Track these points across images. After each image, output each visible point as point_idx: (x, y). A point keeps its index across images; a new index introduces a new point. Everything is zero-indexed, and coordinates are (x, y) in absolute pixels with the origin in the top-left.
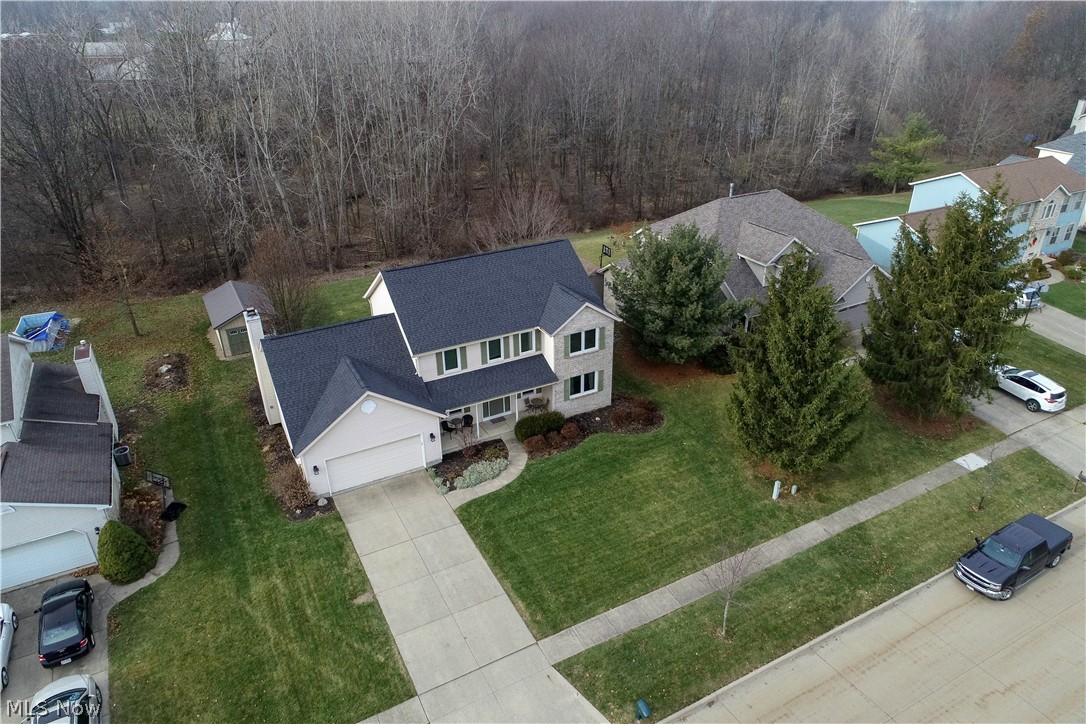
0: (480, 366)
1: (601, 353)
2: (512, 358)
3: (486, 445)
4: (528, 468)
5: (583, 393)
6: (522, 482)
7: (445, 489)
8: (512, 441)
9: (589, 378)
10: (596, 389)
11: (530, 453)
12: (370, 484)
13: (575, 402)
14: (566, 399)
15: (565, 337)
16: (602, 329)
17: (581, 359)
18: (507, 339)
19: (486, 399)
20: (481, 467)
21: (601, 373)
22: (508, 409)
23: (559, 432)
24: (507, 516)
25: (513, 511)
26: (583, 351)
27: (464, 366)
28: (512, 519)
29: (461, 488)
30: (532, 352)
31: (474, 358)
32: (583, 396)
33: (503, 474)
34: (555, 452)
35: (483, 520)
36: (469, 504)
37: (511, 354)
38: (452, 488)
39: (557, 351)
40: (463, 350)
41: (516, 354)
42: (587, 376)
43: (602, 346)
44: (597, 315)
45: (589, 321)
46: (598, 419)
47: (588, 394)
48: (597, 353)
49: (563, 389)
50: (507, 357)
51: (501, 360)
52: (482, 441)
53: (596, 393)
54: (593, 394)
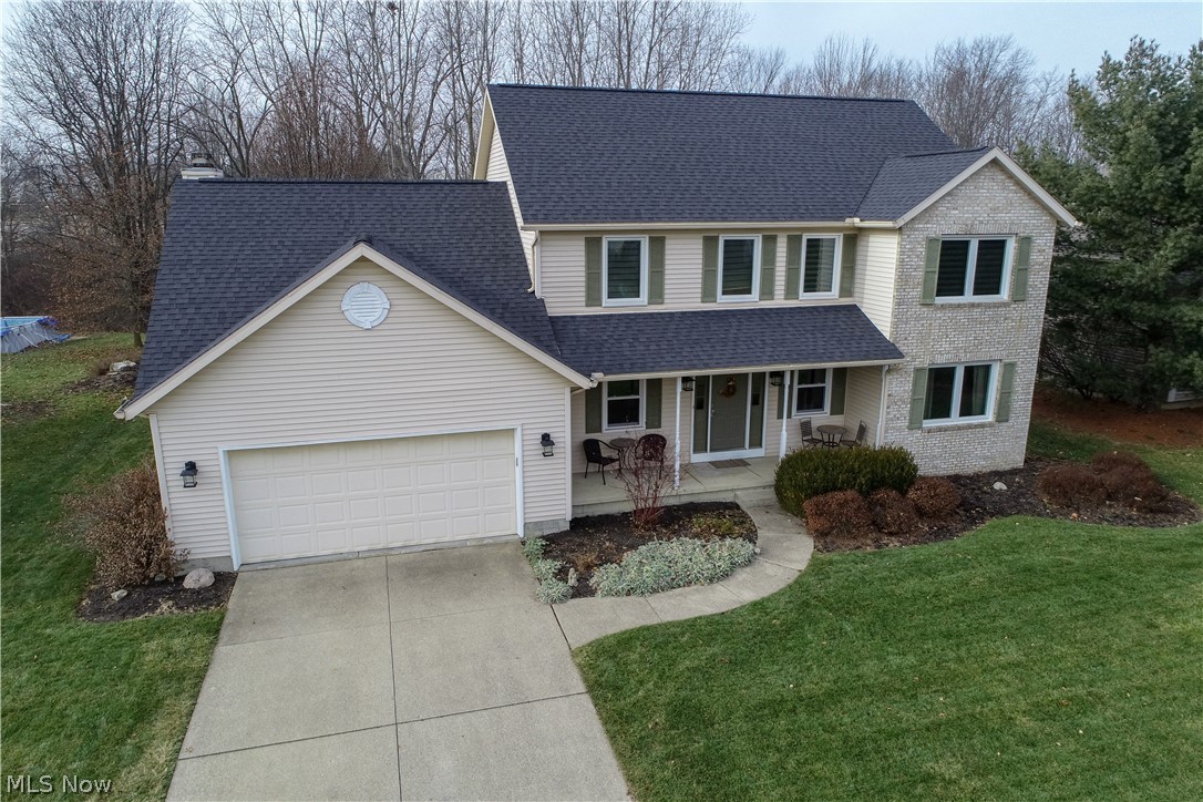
0: (695, 304)
1: (1016, 311)
2: (780, 301)
3: (693, 509)
4: (816, 568)
5: (955, 419)
6: (802, 599)
7: (561, 587)
8: (767, 508)
9: (976, 377)
10: (990, 416)
11: (820, 535)
12: (358, 555)
13: (936, 439)
14: (914, 425)
15: (931, 241)
16: (1025, 242)
17: (961, 315)
18: (770, 240)
19: (707, 366)
20: (679, 550)
21: (1009, 368)
22: (756, 442)
23: (904, 493)
24: (757, 694)
25: (779, 680)
26: (969, 297)
27: (657, 294)
28: (775, 707)
29: (609, 593)
30: (830, 297)
31: (684, 280)
32: (959, 428)
33: (743, 575)
34: (894, 544)
35: (669, 692)
36: (626, 640)
37: (780, 288)
38: (583, 590)
39: (903, 279)
40: (658, 242)
41: (791, 292)
42: (969, 371)
43: (1019, 294)
44: (1017, 197)
45: (994, 209)
46: (998, 486)
47: (970, 427)
48: (1002, 311)
49: (907, 396)
50: (767, 292)
51: (751, 301)
52: (685, 500)
53: (990, 425)
54: (983, 426)
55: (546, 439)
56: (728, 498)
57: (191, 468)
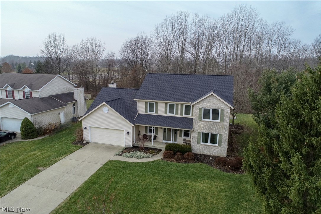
0: (164, 114)
1: (221, 124)
2: (179, 116)
5: (209, 144)
7: (118, 154)
9: (214, 137)
10: (217, 144)
12: (104, 144)
13: (204, 147)
14: (198, 143)
15: (200, 109)
17: (208, 123)
18: (177, 105)
21: (221, 136)
22: (176, 141)
23: (183, 154)
26: (211, 120)
27: (157, 112)
30: (190, 116)
31: (161, 110)
32: (209, 145)
34: (175, 162)
37: (179, 113)
38: (121, 155)
40: (157, 103)
41: (182, 114)
42: (212, 135)
43: (222, 121)
44: (219, 102)
45: (214, 104)
46: (211, 158)
47: (211, 146)
48: (218, 124)
49: (197, 137)
50: (177, 114)
51: (174, 115)
52: (154, 147)
53: (217, 146)
54: (215, 146)
55: (128, 133)
56: (160, 148)
57: (86, 128)
